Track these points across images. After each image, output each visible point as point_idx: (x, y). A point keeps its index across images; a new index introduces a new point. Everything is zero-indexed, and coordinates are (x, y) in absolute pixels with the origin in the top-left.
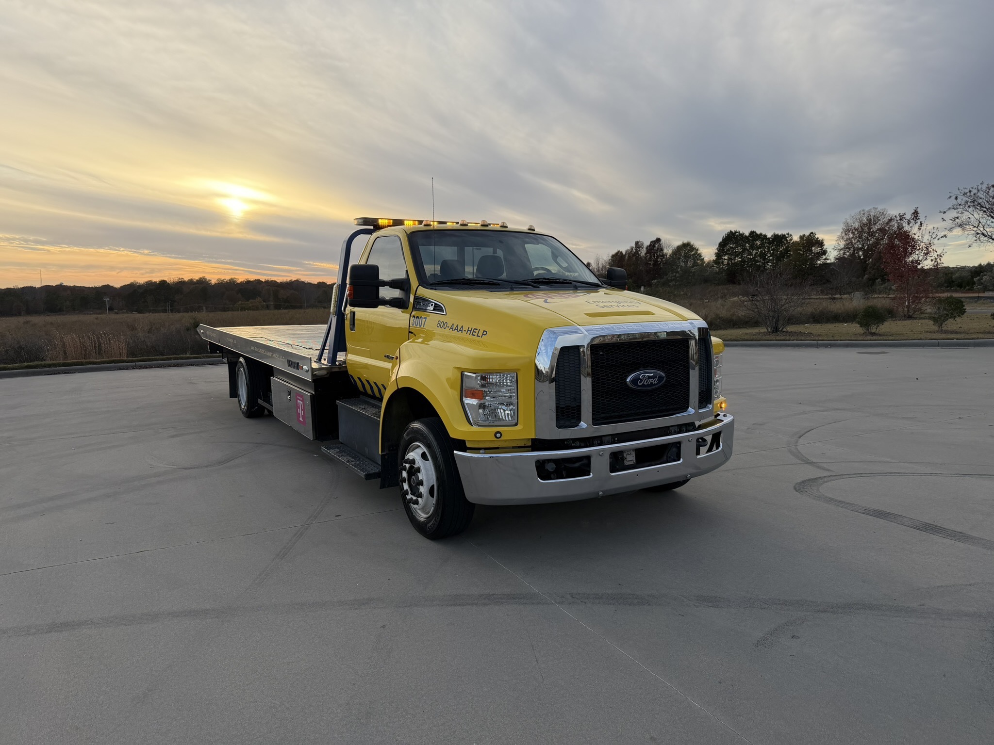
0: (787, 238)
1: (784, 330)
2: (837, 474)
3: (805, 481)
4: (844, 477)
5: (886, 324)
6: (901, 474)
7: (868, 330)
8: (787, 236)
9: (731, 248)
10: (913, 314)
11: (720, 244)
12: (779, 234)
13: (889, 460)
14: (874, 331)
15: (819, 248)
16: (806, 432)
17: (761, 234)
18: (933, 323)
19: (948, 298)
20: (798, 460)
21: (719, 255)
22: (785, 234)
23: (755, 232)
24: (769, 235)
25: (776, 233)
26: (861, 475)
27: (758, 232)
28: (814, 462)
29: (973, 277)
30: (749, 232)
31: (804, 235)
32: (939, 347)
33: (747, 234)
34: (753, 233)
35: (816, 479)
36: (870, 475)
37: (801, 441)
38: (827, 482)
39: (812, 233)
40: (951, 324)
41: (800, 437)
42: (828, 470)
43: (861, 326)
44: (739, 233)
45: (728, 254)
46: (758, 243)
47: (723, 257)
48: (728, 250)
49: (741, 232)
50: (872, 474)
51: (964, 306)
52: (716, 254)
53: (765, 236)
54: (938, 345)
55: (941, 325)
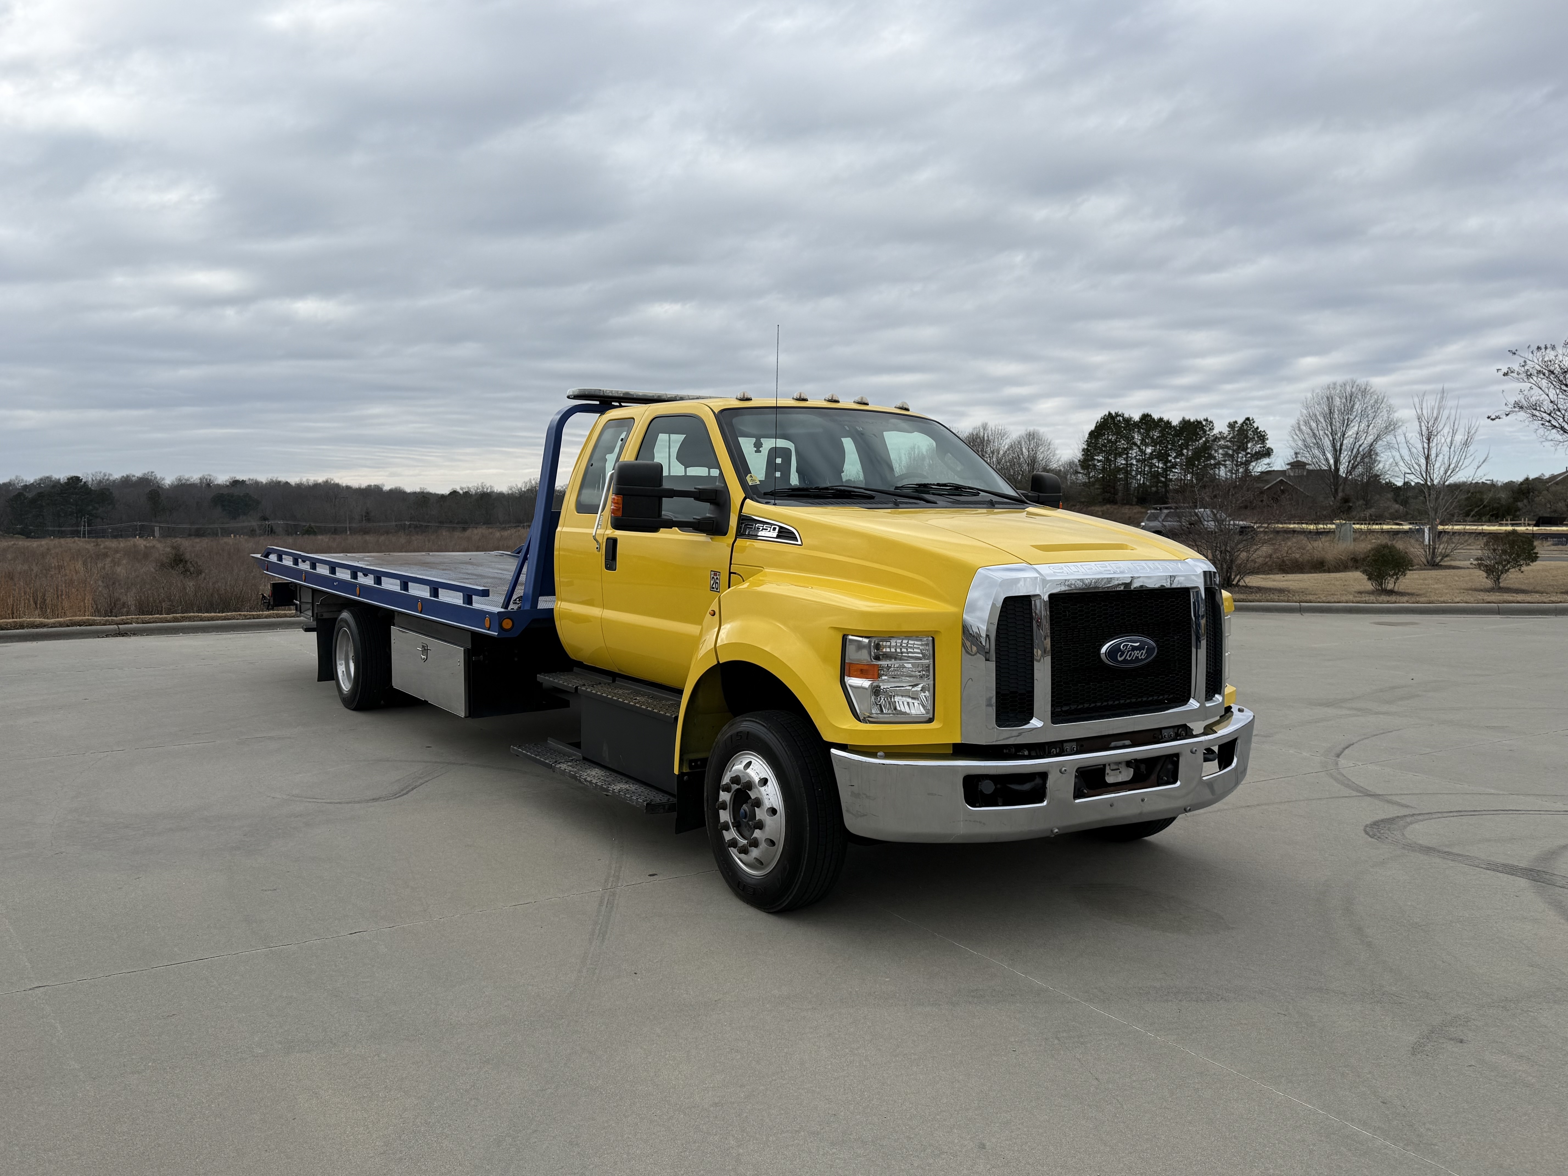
0: (1204, 426)
1: (1242, 583)
2: (1424, 812)
3: (1377, 822)
4: (1434, 816)
5: (1410, 575)
6: (1520, 812)
7: (1381, 585)
8: (1204, 423)
9: (1109, 441)
10: (1442, 559)
11: (1091, 434)
12: (1192, 420)
13: (1493, 791)
14: (1390, 586)
15: (1260, 445)
16: (1344, 749)
17: (1161, 420)
18: (1485, 575)
19: (1508, 534)
20: (1351, 791)
21: (1089, 453)
22: (1202, 420)
23: (1151, 416)
24: (1175, 422)
25: (1187, 418)
26: (1460, 813)
27: (1156, 416)
28: (1377, 793)
29: (1516, 500)
30: (1141, 415)
31: (1236, 422)
32: (1499, 614)
33: (1136, 417)
34: (1146, 418)
35: (1393, 819)
36: (1473, 813)
37: (1342, 761)
38: (1411, 823)
39: (1248, 419)
40: (1512, 577)
41: (1338, 756)
42: (1407, 806)
43: (1369, 579)
44: (1123, 417)
45: (1102, 451)
46: (1156, 434)
47: (1096, 458)
48: (1104, 445)
49: (1126, 416)
50: (1474, 813)
51: (1534, 548)
52: (1083, 450)
53: (1168, 423)
54: (1499, 612)
55: (1498, 579)
